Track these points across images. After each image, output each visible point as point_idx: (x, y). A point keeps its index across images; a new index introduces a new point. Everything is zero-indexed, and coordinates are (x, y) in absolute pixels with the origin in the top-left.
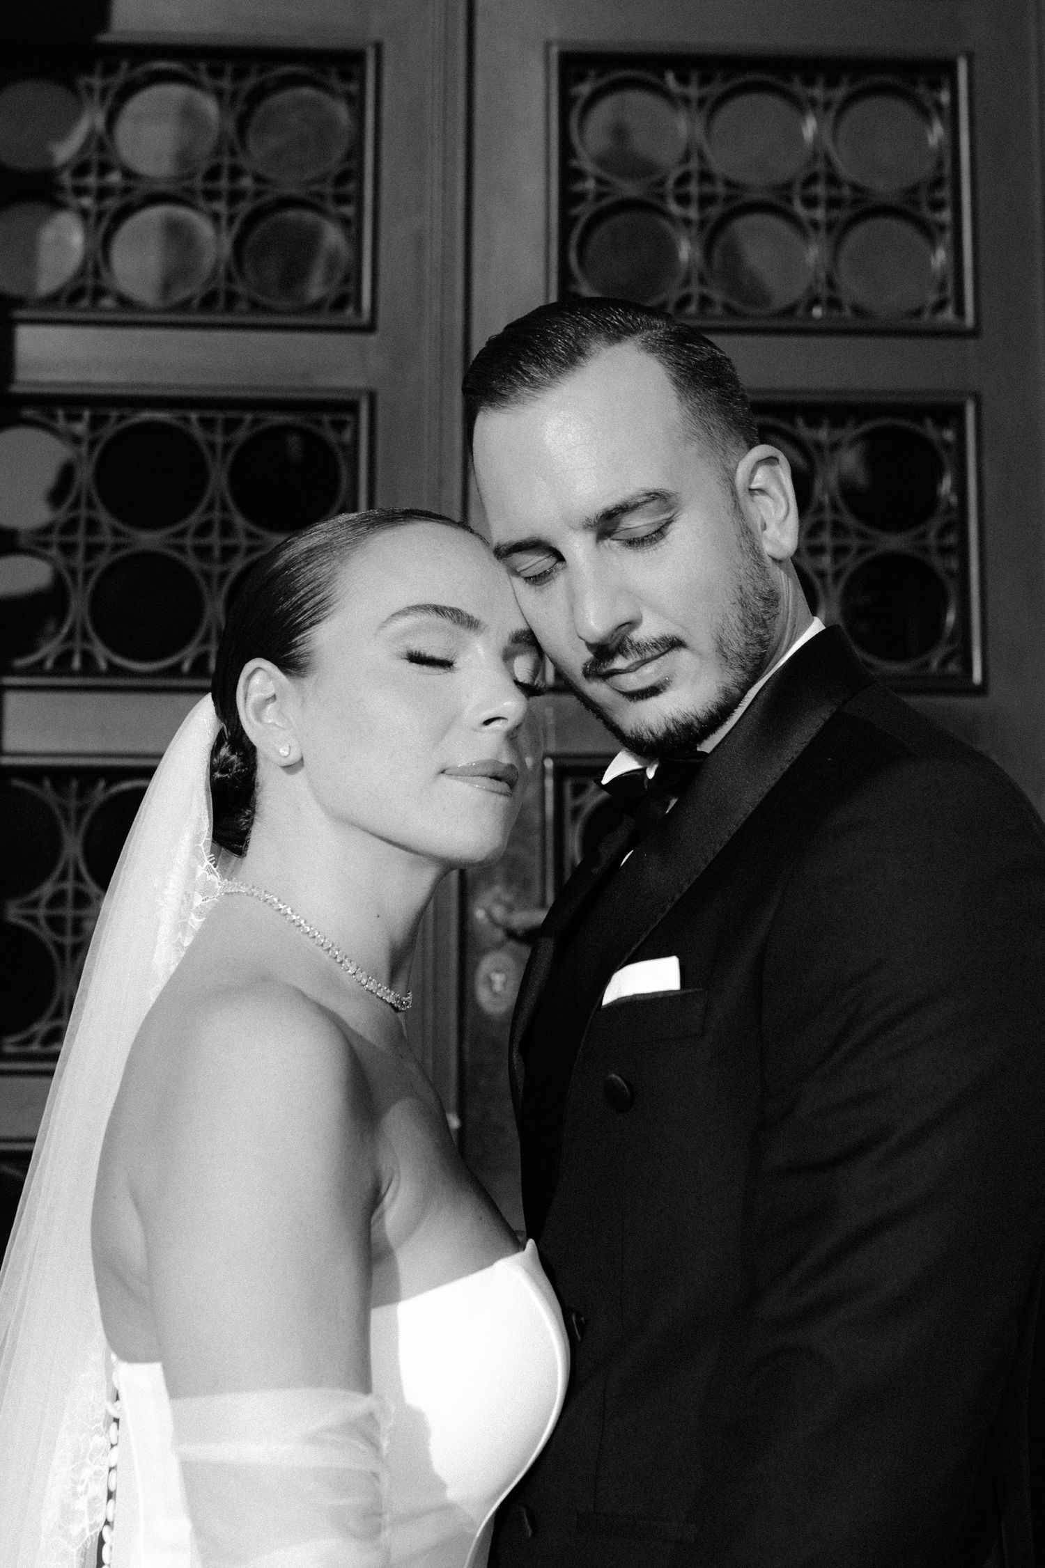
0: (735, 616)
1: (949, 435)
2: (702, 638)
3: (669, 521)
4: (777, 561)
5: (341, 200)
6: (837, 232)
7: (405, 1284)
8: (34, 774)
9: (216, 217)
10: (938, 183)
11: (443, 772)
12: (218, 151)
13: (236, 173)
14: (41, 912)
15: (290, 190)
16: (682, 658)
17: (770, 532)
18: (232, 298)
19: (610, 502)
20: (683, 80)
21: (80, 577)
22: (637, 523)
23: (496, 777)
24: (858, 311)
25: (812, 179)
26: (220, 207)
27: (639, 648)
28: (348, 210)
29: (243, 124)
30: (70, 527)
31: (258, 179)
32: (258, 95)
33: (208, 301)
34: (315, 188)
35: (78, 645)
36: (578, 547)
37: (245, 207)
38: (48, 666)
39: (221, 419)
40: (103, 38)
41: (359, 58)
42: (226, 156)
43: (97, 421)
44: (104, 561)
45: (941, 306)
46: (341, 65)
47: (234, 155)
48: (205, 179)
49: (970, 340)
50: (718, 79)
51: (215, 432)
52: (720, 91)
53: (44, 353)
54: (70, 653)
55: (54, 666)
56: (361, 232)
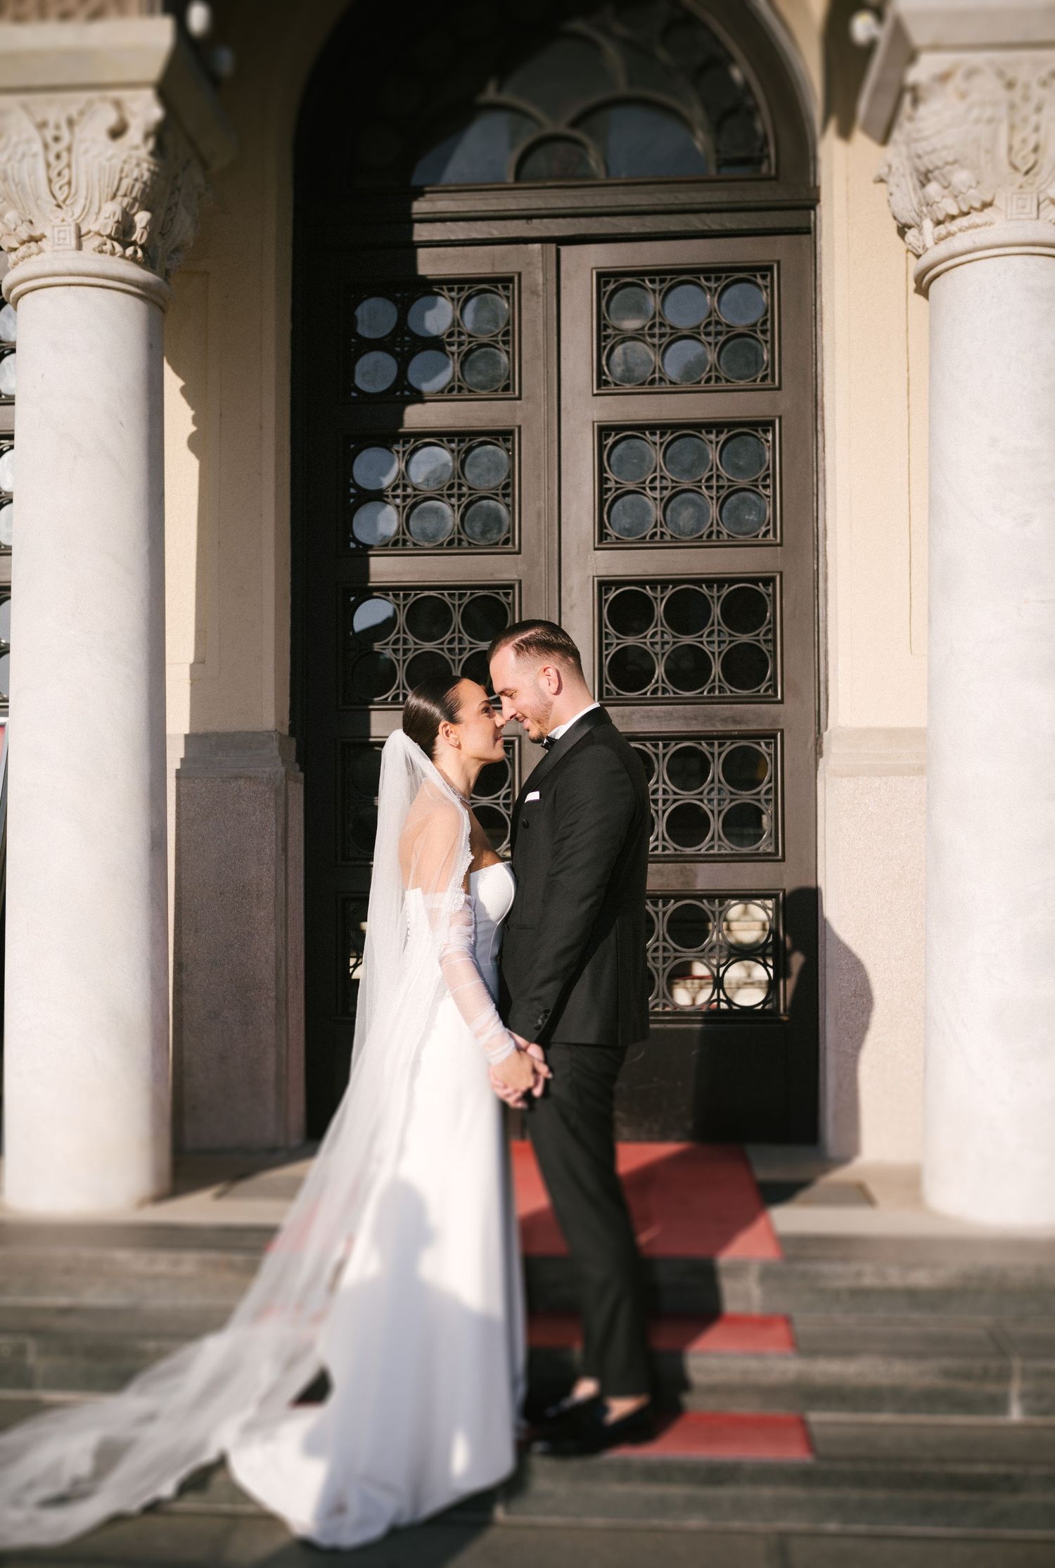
1: (768, 591)
5: (505, 496)
6: (719, 503)
9: (452, 506)
10: (766, 477)
12: (453, 477)
13: (460, 486)
15: (484, 493)
18: (461, 541)
20: (653, 435)
21: (401, 662)
24: (730, 537)
26: (454, 501)
28: (508, 500)
29: (462, 464)
30: (396, 642)
31: (470, 488)
32: (469, 451)
33: (450, 543)
34: (494, 491)
35: (400, 690)
37: (465, 500)
38: (389, 699)
39: (457, 594)
40: (401, 430)
41: (511, 433)
42: (456, 479)
43: (406, 597)
44: (410, 655)
45: (767, 532)
46: (504, 436)
47: (459, 478)
48: (448, 489)
49: (779, 548)
50: (672, 433)
51: (455, 600)
52: (670, 439)
53: (382, 569)
54: (398, 694)
55: (392, 699)
56: (514, 509)
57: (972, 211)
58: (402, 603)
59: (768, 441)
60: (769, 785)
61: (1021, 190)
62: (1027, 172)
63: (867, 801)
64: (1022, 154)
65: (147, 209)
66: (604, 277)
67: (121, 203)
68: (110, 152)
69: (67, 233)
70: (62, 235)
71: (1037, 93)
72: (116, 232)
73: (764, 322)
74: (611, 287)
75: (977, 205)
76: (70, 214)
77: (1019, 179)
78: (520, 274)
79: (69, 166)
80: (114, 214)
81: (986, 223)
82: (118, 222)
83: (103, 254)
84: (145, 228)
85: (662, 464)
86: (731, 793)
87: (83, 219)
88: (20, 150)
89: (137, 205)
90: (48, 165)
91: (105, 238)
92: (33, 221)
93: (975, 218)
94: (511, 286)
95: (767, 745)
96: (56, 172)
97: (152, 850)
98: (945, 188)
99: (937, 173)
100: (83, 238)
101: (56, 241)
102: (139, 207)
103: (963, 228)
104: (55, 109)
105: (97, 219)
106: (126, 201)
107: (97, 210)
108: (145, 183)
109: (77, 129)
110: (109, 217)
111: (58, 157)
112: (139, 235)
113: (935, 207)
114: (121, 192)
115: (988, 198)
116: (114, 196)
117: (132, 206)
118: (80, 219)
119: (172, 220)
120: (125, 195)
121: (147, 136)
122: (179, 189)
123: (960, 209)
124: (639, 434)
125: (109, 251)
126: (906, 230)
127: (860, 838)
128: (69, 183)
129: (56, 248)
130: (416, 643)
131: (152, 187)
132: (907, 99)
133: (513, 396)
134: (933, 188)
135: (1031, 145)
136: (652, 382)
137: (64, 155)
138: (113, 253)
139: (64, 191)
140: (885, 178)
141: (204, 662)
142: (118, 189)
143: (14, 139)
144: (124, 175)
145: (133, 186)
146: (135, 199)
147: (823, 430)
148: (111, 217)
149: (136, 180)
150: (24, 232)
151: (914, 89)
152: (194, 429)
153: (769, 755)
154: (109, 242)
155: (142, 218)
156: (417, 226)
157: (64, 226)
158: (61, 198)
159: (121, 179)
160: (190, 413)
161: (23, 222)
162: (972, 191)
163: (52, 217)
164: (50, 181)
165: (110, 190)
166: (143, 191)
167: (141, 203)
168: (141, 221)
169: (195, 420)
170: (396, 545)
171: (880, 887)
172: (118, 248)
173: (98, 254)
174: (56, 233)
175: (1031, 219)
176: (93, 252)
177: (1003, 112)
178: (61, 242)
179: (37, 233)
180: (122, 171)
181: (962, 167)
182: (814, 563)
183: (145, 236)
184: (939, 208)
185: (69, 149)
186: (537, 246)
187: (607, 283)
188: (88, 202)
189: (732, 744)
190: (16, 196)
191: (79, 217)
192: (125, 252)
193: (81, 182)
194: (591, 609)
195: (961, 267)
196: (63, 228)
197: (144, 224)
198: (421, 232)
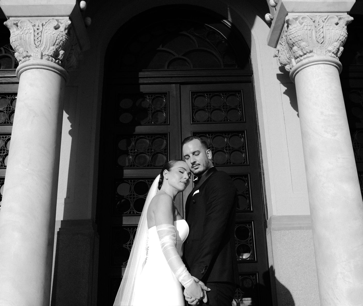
0: (205, 163)
1: (246, 179)
2: (202, 164)
3: (199, 154)
4: (210, 160)
5: (165, 152)
6: (230, 154)
7: (177, 219)
8: (127, 227)
9: (149, 155)
10: (243, 147)
11: (180, 182)
12: (149, 146)
13: (151, 149)
14: (128, 246)
15: (158, 151)
16: (200, 166)
17: (209, 157)
18: (151, 165)
19: (194, 151)
20: (209, 135)
21: (132, 202)
22: (196, 153)
23: (185, 183)
24: (233, 163)
25: (226, 147)
26: (150, 154)
27: (196, 164)
28: (166, 154)
29: (152, 143)
30: (131, 195)
31: (154, 150)
32: (154, 140)
33: (148, 166)
34: (162, 151)
35: (132, 210)
36: (191, 155)
37: (153, 154)
38: (128, 213)
39: (150, 181)
40: (134, 133)
41: (167, 134)
42: (150, 147)
43: (134, 182)
44: (135, 199)
45: (244, 162)
46: (164, 135)
47: (151, 147)
48: (147, 150)
49: (248, 166)
50: (214, 135)
51: (149, 183)
52: (214, 136)
53: (127, 173)
54: (131, 211)
55: (129, 213)
56: (168, 156)
57: (307, 53)
58: (133, 183)
59: (243, 137)
60: (251, 238)
61: (320, 48)
62: (321, 43)
63: (285, 238)
64: (320, 38)
65: (63, 50)
66: (193, 93)
67: (56, 47)
68: (54, 32)
69: (38, 54)
70: (37, 55)
71: (322, 24)
72: (53, 55)
73: (239, 106)
74: (195, 96)
75: (309, 51)
76: (40, 49)
77: (320, 45)
78: (169, 92)
79: (41, 36)
80: (53, 49)
81: (312, 56)
82: (54, 52)
83: (49, 61)
84: (62, 55)
85: (212, 143)
86: (239, 241)
87: (44, 51)
88: (26, 32)
89: (61, 48)
90: (35, 36)
91: (50, 56)
92: (28, 51)
93: (308, 55)
94: (166, 95)
95: (249, 225)
96: (37, 38)
97: (48, 245)
98: (298, 48)
99: (296, 43)
100: (43, 56)
101: (35, 56)
102: (61, 49)
103: (305, 58)
104: (38, 22)
105: (48, 51)
106: (57, 46)
107: (48, 49)
108: (64, 42)
109: (44, 27)
110: (52, 50)
111: (38, 34)
112: (60, 57)
113: (296, 53)
114: (56, 44)
115: (311, 49)
116: (54, 45)
117: (59, 48)
118: (43, 51)
119: (70, 57)
120: (57, 45)
121: (65, 29)
122: (73, 50)
123: (303, 53)
124: (205, 135)
125: (51, 60)
126: (285, 66)
127: (284, 250)
128: (40, 41)
129: (34, 58)
130: (137, 196)
131: (66, 43)
132: (286, 25)
133: (167, 124)
134: (295, 48)
135: (322, 37)
136: (208, 121)
137: (40, 33)
138: (52, 61)
139: (38, 43)
140: (277, 55)
141: (69, 198)
142: (55, 43)
143: (25, 29)
144: (57, 39)
145: (60, 42)
146: (60, 46)
147: (259, 133)
148: (53, 50)
149: (61, 40)
150: (25, 54)
151: (288, 22)
152: (71, 128)
153: (250, 229)
154: (51, 58)
155: (62, 52)
156: (140, 79)
157: (38, 52)
158: (37, 45)
159: (56, 40)
160: (70, 124)
161: (25, 51)
162: (307, 47)
163: (34, 50)
164: (35, 40)
165: (53, 43)
166: (63, 44)
167: (62, 48)
168: (61, 53)
169: (71, 126)
170: (132, 166)
171: (292, 266)
172: (54, 59)
173: (47, 61)
174: (35, 54)
175: (324, 55)
176: (46, 60)
177: (313, 27)
178: (36, 57)
179: (29, 54)
180: (57, 38)
181: (303, 41)
182: (259, 170)
183: (62, 57)
184: (297, 53)
185: (41, 32)
186: (174, 85)
187: (194, 95)
188: (46, 46)
189: (238, 225)
190: (23, 44)
191: (43, 50)
192: (56, 61)
193: (44, 41)
194: (192, 185)
195: (305, 68)
196: (37, 53)
197: (62, 54)
198: (141, 81)
